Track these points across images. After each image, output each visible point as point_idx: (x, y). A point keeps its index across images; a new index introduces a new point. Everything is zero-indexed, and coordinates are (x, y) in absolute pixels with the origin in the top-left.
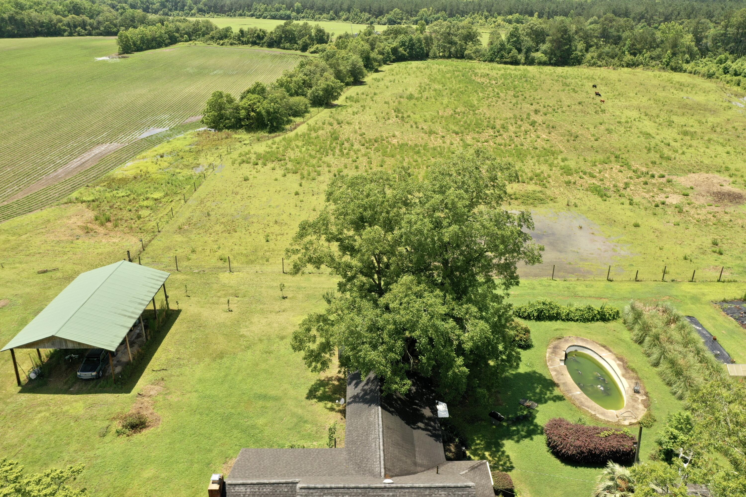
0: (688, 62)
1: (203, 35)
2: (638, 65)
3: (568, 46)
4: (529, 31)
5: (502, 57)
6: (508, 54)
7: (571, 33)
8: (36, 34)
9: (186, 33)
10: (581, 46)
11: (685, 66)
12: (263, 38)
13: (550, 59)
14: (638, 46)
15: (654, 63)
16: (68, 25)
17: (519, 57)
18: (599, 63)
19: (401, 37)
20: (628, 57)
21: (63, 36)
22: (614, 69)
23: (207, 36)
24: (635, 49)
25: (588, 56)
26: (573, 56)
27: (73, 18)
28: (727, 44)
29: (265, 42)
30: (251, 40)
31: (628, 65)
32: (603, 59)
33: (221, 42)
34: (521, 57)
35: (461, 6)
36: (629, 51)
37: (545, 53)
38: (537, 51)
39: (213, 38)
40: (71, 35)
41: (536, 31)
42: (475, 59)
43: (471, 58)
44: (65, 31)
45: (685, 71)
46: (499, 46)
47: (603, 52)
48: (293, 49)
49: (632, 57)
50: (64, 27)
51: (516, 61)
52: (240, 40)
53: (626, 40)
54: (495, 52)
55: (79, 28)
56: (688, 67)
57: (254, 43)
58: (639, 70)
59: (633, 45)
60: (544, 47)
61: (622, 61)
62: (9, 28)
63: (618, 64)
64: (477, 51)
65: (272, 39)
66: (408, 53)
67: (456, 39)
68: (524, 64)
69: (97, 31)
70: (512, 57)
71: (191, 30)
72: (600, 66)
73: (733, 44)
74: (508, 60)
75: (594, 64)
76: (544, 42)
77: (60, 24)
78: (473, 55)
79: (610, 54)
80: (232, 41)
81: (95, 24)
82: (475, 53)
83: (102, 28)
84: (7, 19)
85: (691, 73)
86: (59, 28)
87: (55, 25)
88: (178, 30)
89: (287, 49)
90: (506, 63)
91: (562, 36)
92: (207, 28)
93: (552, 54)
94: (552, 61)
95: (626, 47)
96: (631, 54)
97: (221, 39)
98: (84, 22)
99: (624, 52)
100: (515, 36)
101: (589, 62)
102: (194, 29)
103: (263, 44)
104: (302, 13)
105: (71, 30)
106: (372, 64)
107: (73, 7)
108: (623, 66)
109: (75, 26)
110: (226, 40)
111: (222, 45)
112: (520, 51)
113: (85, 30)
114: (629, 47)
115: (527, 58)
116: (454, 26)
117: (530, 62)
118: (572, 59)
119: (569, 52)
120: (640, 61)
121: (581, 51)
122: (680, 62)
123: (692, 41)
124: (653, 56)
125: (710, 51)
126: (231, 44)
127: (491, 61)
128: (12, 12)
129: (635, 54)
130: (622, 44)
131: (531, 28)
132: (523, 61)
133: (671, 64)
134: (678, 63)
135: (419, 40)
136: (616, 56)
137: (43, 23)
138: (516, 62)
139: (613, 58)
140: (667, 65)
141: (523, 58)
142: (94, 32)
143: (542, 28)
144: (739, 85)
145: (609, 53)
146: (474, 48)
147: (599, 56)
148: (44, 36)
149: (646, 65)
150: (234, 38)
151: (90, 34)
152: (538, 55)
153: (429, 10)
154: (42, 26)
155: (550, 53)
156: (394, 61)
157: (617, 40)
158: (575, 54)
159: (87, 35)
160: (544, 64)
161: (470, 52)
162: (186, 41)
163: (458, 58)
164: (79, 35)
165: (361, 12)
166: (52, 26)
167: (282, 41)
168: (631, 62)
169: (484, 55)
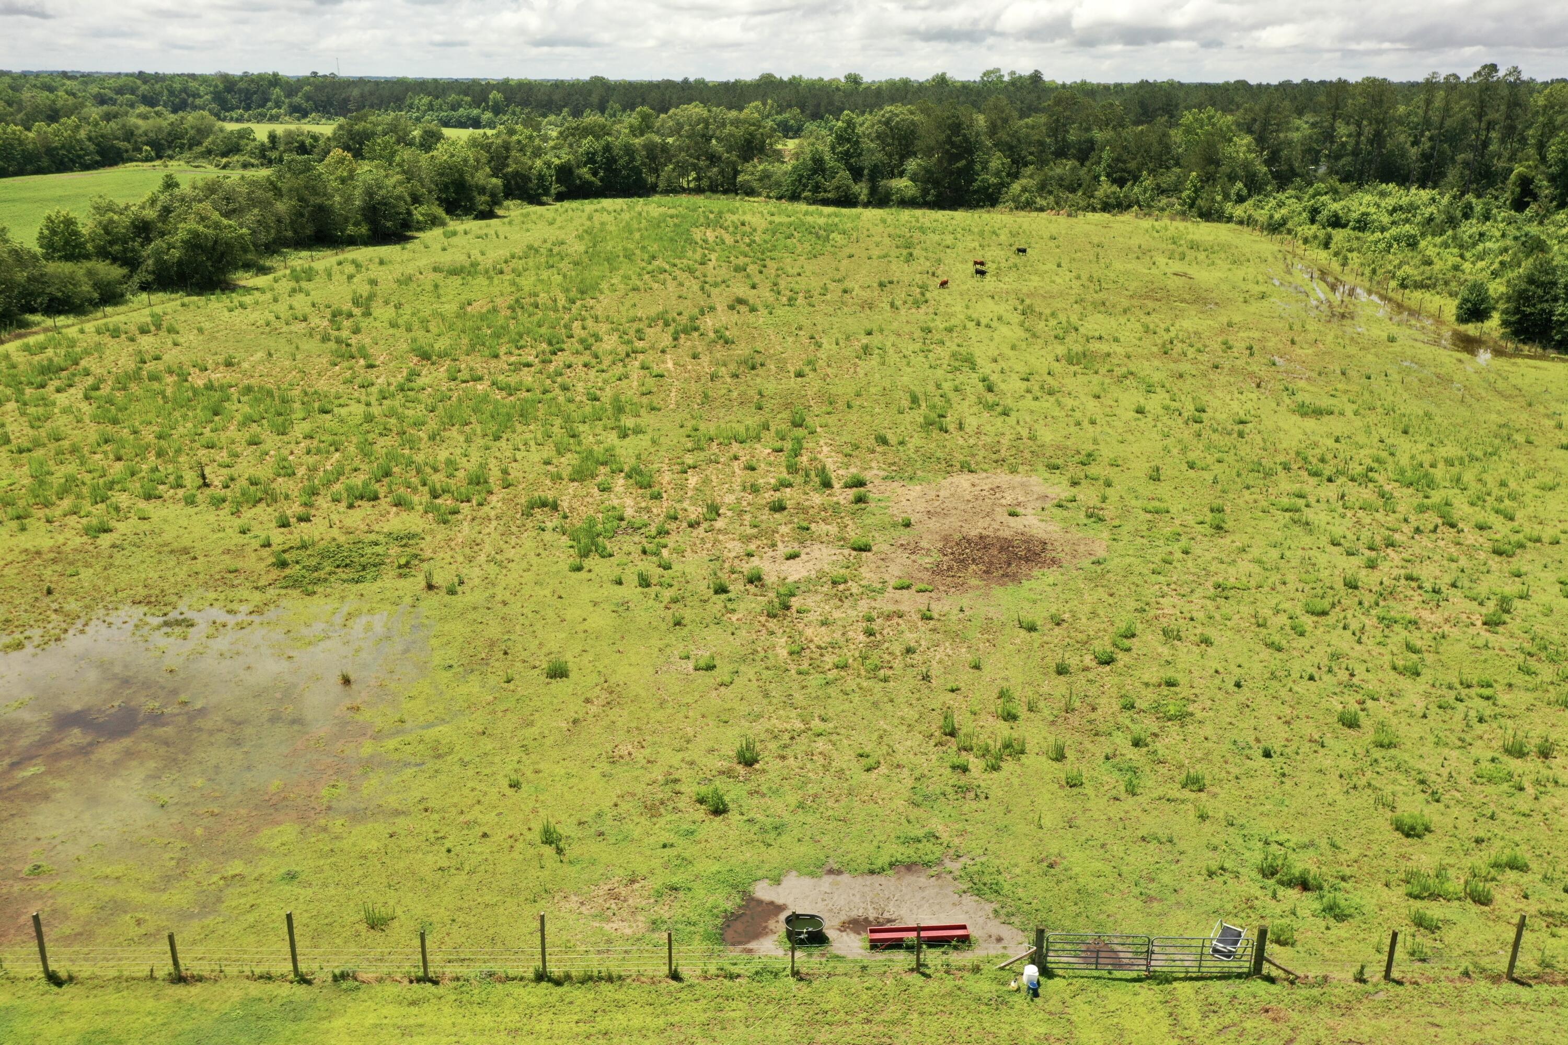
0: (1241, 199)
1: (189, 148)
2: (1129, 206)
3: (964, 162)
4: (883, 128)
5: (817, 188)
6: (831, 180)
7: (972, 133)
9: (150, 143)
10: (997, 161)
11: (1229, 207)
12: (311, 151)
13: (925, 192)
14: (1132, 165)
15: (1164, 201)
17: (856, 188)
18: (1040, 202)
19: (587, 143)
20: (1105, 188)
22: (1069, 215)
23: (198, 149)
24: (1124, 170)
25: (1016, 187)
26: (976, 185)
30: (286, 156)
31: (1106, 207)
32: (1050, 193)
33: (224, 161)
34: (861, 189)
35: (836, 98)
36: (1108, 176)
37: (915, 178)
38: (901, 174)
41: (898, 129)
42: (759, 195)
43: (750, 192)
45: (1229, 220)
46: (812, 163)
47: (1051, 178)
49: (1115, 188)
51: (846, 196)
52: (264, 156)
53: (1102, 150)
54: (801, 176)
56: (1239, 211)
58: (1127, 218)
59: (1118, 160)
60: (915, 165)
61: (1092, 196)
63: (1082, 204)
64: (767, 176)
66: (601, 180)
67: (719, 148)
68: (866, 205)
70: (840, 188)
72: (1042, 209)
74: (829, 196)
75: (1028, 206)
76: (914, 154)
78: (755, 184)
79: (1066, 183)
82: (760, 179)
85: (1241, 223)
90: (826, 202)
91: (949, 137)
93: (930, 181)
94: (931, 198)
95: (1103, 164)
96: (1114, 181)
97: (224, 155)
99: (1096, 178)
100: (848, 140)
101: (1015, 199)
106: (471, 199)
108: (1094, 210)
110: (235, 158)
111: (224, 167)
112: (857, 174)
114: (1109, 166)
115: (873, 191)
117: (880, 200)
118: (975, 192)
119: (968, 173)
120: (1133, 197)
121: (997, 174)
122: (1219, 198)
123: (1250, 151)
124: (1164, 186)
125: (1297, 175)
126: (245, 166)
127: (794, 197)
129: (1121, 183)
130: (1095, 159)
131: (887, 123)
132: (863, 197)
133: (1199, 202)
134: (1213, 200)
135: (629, 150)
136: (1080, 185)
138: (846, 200)
139: (1073, 191)
140: (1192, 206)
141: (865, 191)
143: (912, 123)
144: (1326, 245)
145: (1061, 179)
146: (761, 167)
147: (1042, 188)
149: (1146, 207)
150: (252, 153)
152: (902, 184)
153: (764, 104)
155: (926, 179)
156: (560, 197)
157: (1085, 152)
158: (983, 181)
160: (911, 203)
161: (747, 177)
162: (145, 160)
163: (725, 192)
165: (624, 110)
168: (1112, 201)
169: (778, 184)
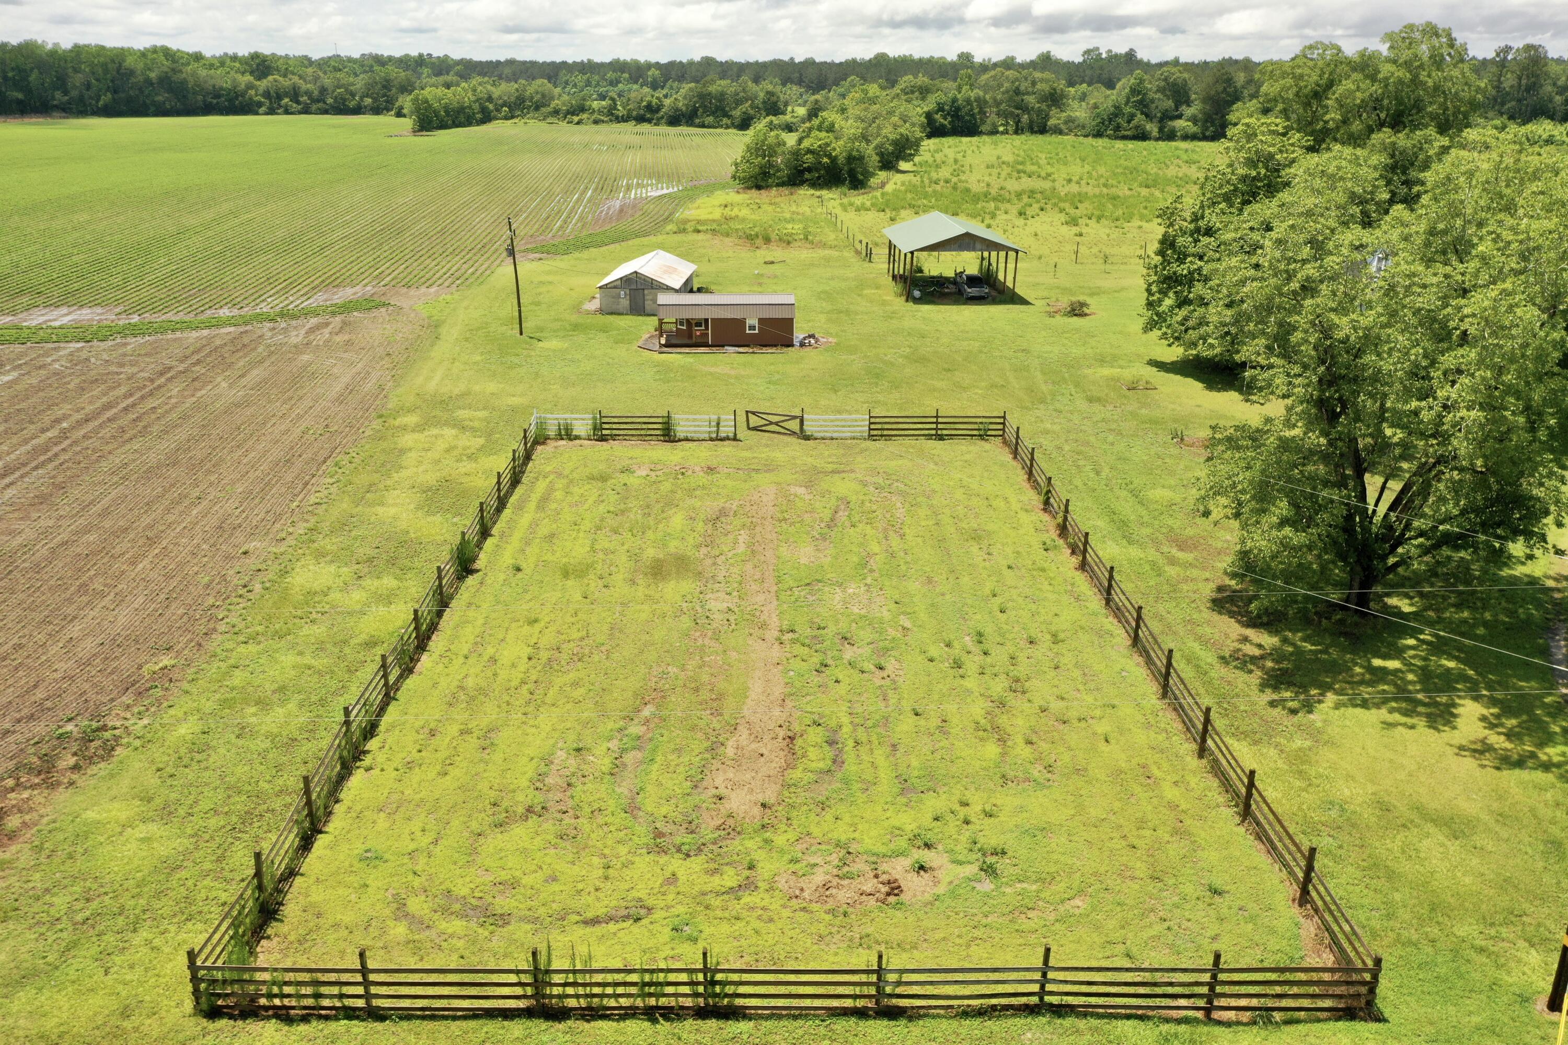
1: (537, 108)
4: (1163, 84)
5: (1118, 128)
6: (1129, 122)
7: (1239, 85)
8: (207, 109)
9: (504, 105)
12: (658, 110)
13: (1204, 129)
16: (267, 94)
17: (1148, 127)
21: (257, 114)
23: (544, 110)
27: (276, 81)
28: (1503, 104)
29: (662, 117)
30: (635, 113)
33: (576, 119)
34: (1152, 128)
37: (1194, 120)
38: (1180, 117)
39: (556, 112)
40: (271, 112)
41: (1174, 84)
42: (1067, 134)
43: (1059, 132)
44: (260, 104)
46: (1112, 109)
48: (721, 127)
50: (258, 98)
51: (1143, 133)
54: (1104, 120)
55: (286, 100)
57: (641, 119)
60: (1189, 111)
62: (159, 98)
64: (1069, 120)
65: (677, 110)
66: (950, 123)
67: (1031, 100)
68: (1157, 139)
69: (320, 105)
70: (1137, 127)
71: (513, 99)
73: (1513, 103)
74: (1129, 133)
76: (1188, 103)
77: (252, 92)
78: (1063, 127)
80: (595, 116)
81: (316, 93)
82: (1066, 123)
83: (330, 101)
84: (154, 81)
86: (251, 99)
87: (243, 94)
88: (490, 99)
89: (709, 127)
90: (1124, 138)
91: (1225, 89)
92: (543, 96)
93: (1206, 121)
94: (1207, 134)
97: (574, 113)
98: (294, 88)
100: (1139, 93)
102: (517, 98)
103: (659, 119)
104: (663, 88)
105: (271, 103)
107: (258, 65)
109: (279, 97)
110: (584, 116)
111: (578, 123)
112: (1148, 117)
113: (298, 102)
115: (1161, 130)
116: (1026, 79)
117: (1170, 136)
126: (596, 122)
127: (1098, 135)
128: (166, 69)
131: (1166, 80)
132: (1155, 134)
135: (968, 102)
137: (221, 89)
138: (1142, 136)
141: (1156, 129)
142: (314, 107)
143: (1185, 80)
146: (1064, 116)
148: (222, 114)
151: (306, 111)
152: (1180, 124)
154: (217, 96)
155: (1203, 120)
159: (300, 113)
160: (1193, 137)
161: (1057, 122)
162: (506, 118)
163: (1033, 132)
164: (287, 112)
166: (237, 97)
167: (699, 113)
169: (1083, 127)
